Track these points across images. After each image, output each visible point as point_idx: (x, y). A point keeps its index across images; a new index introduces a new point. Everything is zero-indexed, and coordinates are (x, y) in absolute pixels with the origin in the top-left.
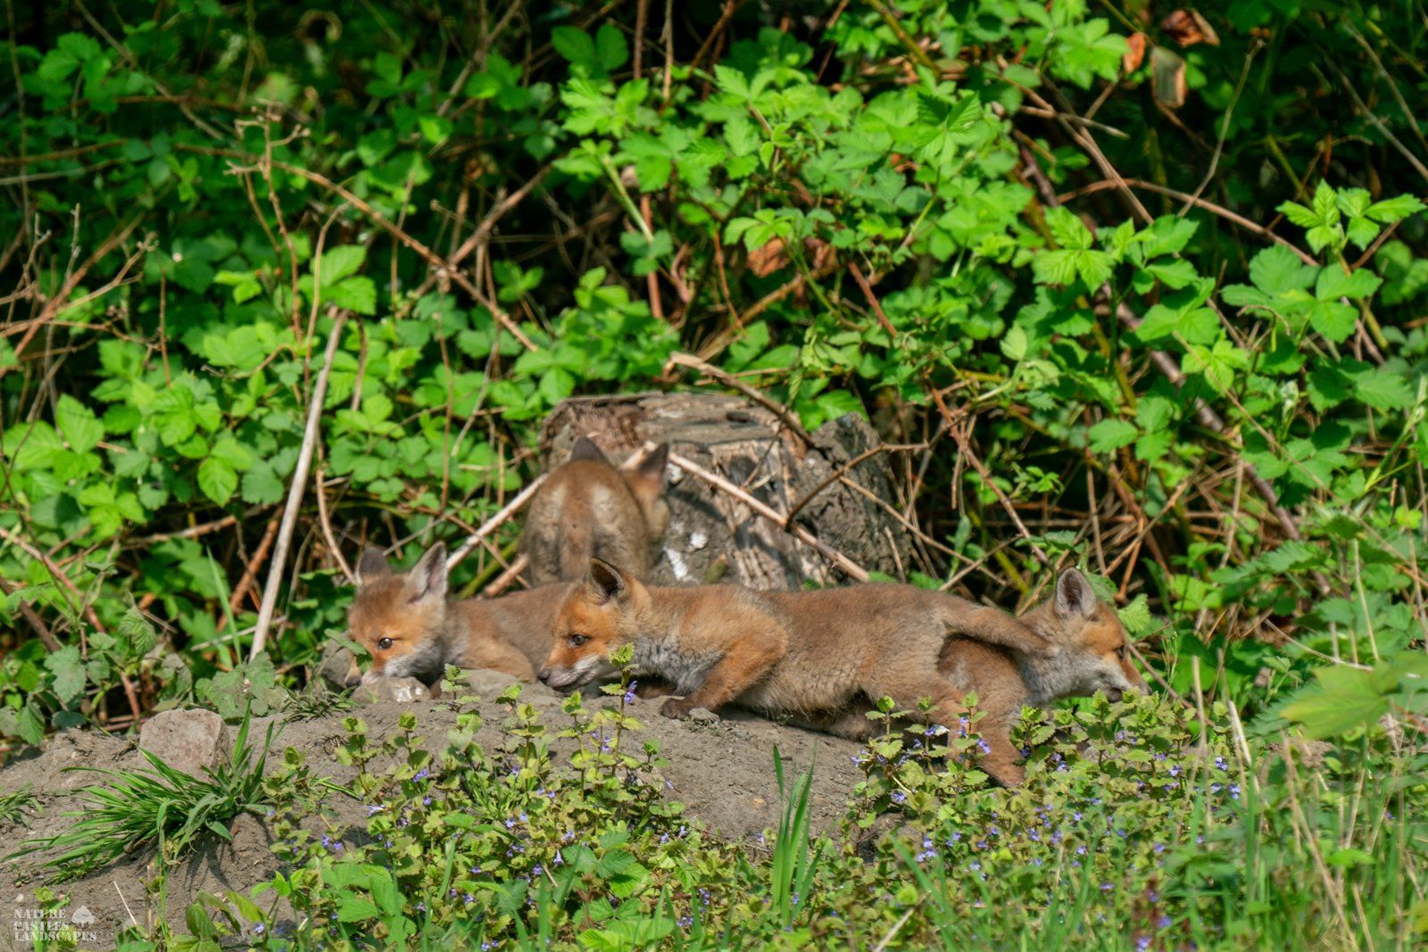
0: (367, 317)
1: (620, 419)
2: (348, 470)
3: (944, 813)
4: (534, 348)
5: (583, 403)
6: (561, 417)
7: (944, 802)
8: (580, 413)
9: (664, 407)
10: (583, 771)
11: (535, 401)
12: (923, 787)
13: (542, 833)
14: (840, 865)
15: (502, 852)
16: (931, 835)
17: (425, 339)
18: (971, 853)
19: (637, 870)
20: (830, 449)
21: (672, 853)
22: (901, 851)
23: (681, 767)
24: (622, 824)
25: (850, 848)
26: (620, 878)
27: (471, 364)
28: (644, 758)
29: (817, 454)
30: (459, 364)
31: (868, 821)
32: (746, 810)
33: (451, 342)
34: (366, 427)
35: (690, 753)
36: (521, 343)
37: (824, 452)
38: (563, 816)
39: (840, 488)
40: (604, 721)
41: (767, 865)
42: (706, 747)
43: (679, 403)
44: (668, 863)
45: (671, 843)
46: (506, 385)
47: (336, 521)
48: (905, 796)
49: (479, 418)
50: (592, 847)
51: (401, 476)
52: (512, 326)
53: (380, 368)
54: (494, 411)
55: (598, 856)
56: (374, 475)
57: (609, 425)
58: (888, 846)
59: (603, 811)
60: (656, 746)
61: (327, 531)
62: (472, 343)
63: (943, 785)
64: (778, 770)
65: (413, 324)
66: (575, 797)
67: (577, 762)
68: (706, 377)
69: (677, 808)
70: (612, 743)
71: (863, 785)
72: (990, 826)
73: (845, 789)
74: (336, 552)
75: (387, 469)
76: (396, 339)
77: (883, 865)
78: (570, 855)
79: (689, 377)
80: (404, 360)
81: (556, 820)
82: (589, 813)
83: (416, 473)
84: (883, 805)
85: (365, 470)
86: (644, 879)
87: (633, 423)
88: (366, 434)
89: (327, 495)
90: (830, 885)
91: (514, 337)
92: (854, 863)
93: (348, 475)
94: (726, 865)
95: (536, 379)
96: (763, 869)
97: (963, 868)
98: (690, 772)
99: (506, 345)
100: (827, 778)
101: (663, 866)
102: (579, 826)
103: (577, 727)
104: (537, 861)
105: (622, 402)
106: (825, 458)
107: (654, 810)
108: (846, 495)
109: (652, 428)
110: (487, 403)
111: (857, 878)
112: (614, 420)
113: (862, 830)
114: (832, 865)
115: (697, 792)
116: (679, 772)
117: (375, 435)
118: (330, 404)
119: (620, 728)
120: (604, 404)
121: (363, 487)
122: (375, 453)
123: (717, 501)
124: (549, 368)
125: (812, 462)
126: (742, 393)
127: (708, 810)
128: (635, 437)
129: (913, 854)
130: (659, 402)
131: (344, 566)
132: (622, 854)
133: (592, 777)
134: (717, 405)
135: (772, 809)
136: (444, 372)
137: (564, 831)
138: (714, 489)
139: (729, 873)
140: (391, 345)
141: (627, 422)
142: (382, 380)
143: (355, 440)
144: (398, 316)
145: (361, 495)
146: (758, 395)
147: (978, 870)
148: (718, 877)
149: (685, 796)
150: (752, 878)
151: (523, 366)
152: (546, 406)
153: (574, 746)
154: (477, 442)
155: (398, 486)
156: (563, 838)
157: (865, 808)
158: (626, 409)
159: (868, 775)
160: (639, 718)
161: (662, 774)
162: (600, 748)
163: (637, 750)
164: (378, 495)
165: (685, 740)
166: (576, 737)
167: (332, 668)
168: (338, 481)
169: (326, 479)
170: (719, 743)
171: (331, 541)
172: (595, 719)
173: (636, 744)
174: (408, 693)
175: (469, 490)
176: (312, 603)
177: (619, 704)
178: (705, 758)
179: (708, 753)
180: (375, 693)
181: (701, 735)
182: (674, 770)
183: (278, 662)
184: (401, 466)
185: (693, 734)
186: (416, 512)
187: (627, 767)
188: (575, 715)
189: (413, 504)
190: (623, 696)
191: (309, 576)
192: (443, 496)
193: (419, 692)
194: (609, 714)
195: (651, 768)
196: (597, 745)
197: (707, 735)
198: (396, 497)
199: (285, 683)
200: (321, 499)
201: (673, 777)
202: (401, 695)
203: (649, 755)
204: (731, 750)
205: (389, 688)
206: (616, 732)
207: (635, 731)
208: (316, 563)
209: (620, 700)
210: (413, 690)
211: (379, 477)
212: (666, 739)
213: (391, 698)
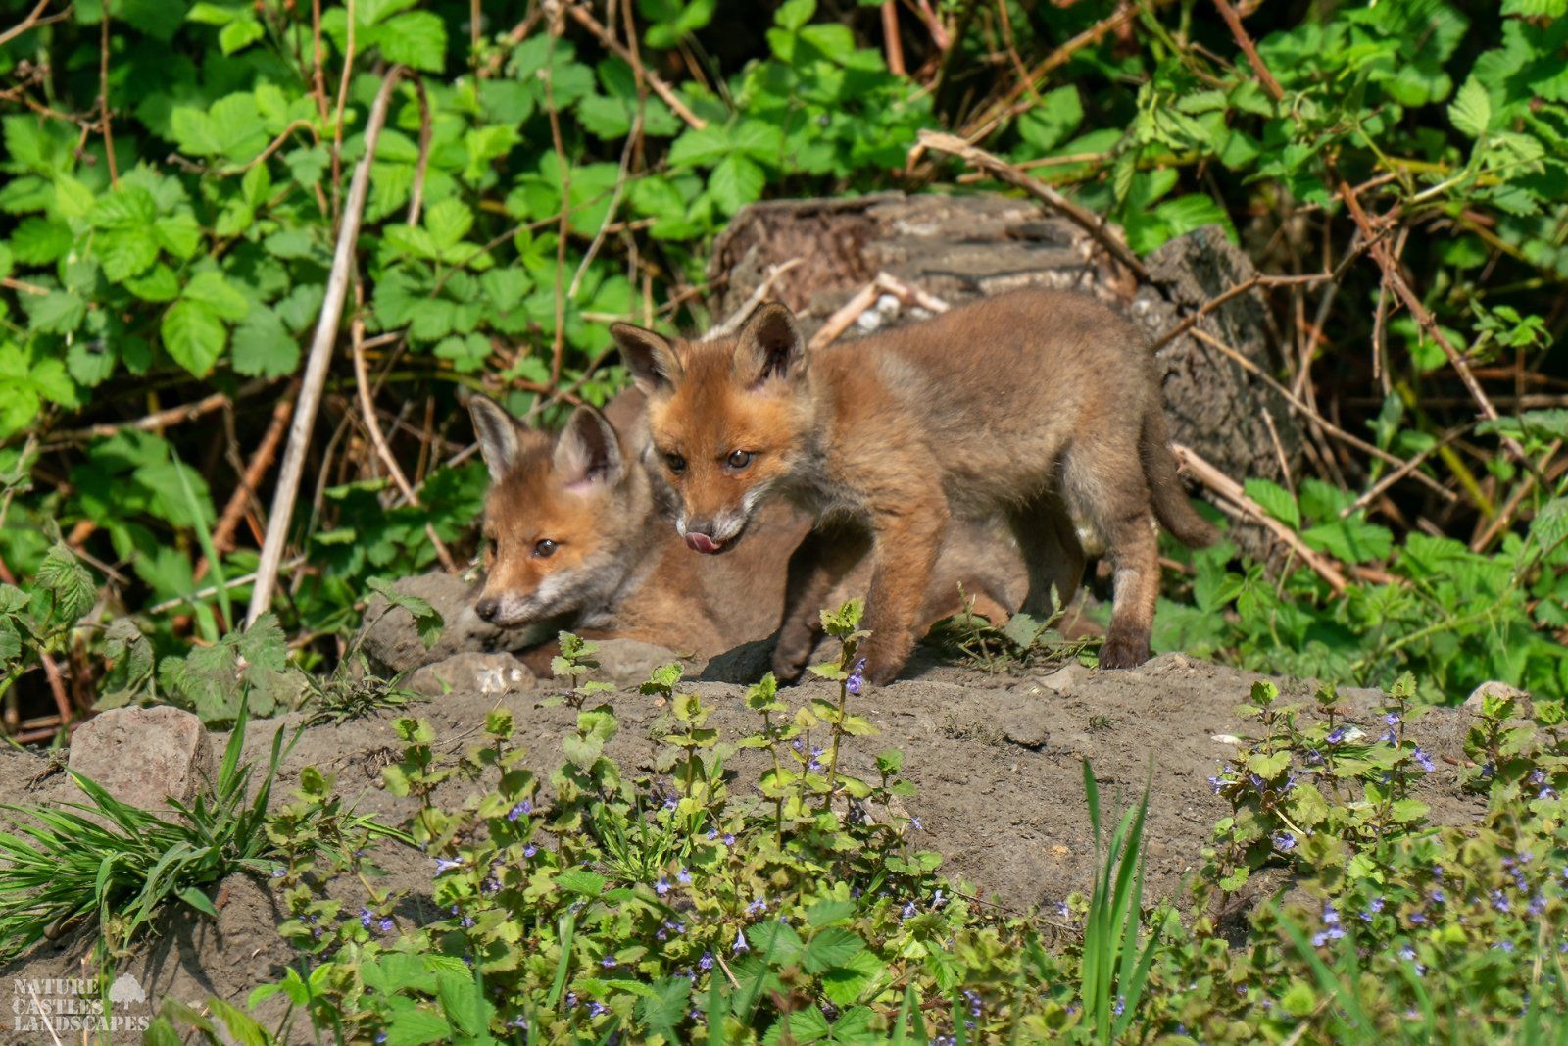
0: (433, 76)
1: (838, 237)
2: (403, 320)
3: (1359, 867)
4: (699, 124)
5: (778, 211)
6: (743, 234)
7: (1358, 850)
8: (772, 229)
9: (908, 217)
10: (779, 802)
11: (702, 208)
12: (1323, 826)
13: (713, 902)
14: (1190, 952)
15: (650, 933)
16: (1337, 903)
17: (526, 111)
18: (1401, 931)
19: (866, 962)
20: (1174, 284)
21: (922, 934)
22: (1287, 928)
23: (935, 795)
24: (842, 889)
25: (1207, 924)
26: (840, 974)
27: (599, 150)
28: (876, 781)
29: (1153, 292)
30: (579, 152)
31: (1236, 880)
32: (1040, 863)
33: (568, 117)
34: (431, 252)
35: (949, 772)
36: (679, 116)
37: (1164, 289)
38: (748, 874)
39: (1190, 346)
40: (812, 721)
41: (1074, 953)
42: (976, 762)
43: (931, 212)
44: (916, 950)
45: (919, 917)
46: (655, 183)
47: (385, 402)
48: (1295, 841)
49: (611, 237)
50: (796, 923)
51: (487, 330)
52: (663, 88)
53: (454, 157)
54: (636, 224)
55: (804, 939)
56: (446, 329)
57: (820, 247)
58: (1269, 921)
59: (811, 866)
60: (896, 760)
61: (370, 419)
62: (604, 115)
63: (1356, 821)
64: (1092, 799)
65: (506, 87)
66: (767, 846)
67: (770, 786)
68: (975, 169)
69: (930, 861)
70: (826, 757)
71: (1228, 822)
72: (1432, 887)
73: (1198, 829)
74: (384, 452)
75: (464, 319)
76: (479, 112)
77: (1260, 952)
78: (760, 937)
79: (947, 170)
80: (492, 145)
81: (737, 881)
82: (788, 869)
83: (512, 326)
84: (1260, 855)
85: (429, 321)
86: (878, 974)
87: (859, 244)
88: (430, 263)
89: (369, 361)
90: (1174, 985)
91: (668, 107)
92: (1213, 949)
93: (402, 329)
94: (1008, 953)
95: (703, 173)
96: (1067, 959)
97: (1388, 957)
98: (949, 803)
99: (653, 119)
100: (1170, 811)
101: (907, 954)
102: (773, 891)
103: (770, 731)
104: (707, 946)
105: (840, 211)
106: (1166, 297)
107: (894, 865)
108: (1200, 357)
109: (888, 251)
110: (624, 213)
111: (1218, 973)
112: (828, 239)
113: (1227, 895)
114: (1177, 953)
115: (961, 835)
116: (932, 805)
117: (446, 264)
118: (373, 215)
119: (839, 732)
120: (812, 213)
121: (428, 348)
122: (445, 294)
124: (724, 156)
125: (1144, 305)
126: (1032, 195)
127: (979, 865)
128: (862, 266)
129: (1306, 934)
130: (899, 210)
131: (397, 474)
132: (843, 935)
133: (794, 812)
134: (991, 214)
135: (1083, 863)
136: (554, 163)
137: (750, 899)
139: (1014, 965)
140: (471, 121)
141: (848, 242)
142: (458, 177)
143: (412, 272)
144: (483, 72)
145: (426, 360)
146: (1057, 197)
147: (1412, 960)
148: (995, 973)
149: (943, 841)
150: (1049, 973)
151: (683, 153)
152: (719, 217)
153: (763, 761)
154: (608, 275)
155: (482, 346)
156: (747, 910)
157: (1232, 859)
158: (847, 221)
159: (1236, 807)
160: (869, 716)
161: (906, 807)
162: (806, 766)
163: (865, 769)
164: (452, 361)
165: (942, 752)
166: (768, 747)
167: (378, 638)
168: (387, 338)
169: (367, 335)
170: (996, 757)
171: (377, 436)
172: (798, 719)
173: (863, 758)
174: (500, 678)
175: (597, 353)
176: (347, 535)
177: (838, 695)
178: (974, 780)
179: (979, 772)
180: (447, 678)
181: (967, 744)
182: (925, 799)
183: (291, 630)
184: (487, 315)
185: (955, 743)
186: (511, 388)
187: (849, 796)
188: (766, 713)
189: (507, 375)
190: (843, 682)
191: (340, 492)
192: (555, 363)
193: (516, 675)
194: (821, 711)
195: (887, 796)
196: (802, 761)
197: (977, 744)
198: (480, 364)
199: (303, 663)
200: (360, 366)
201: (922, 811)
202: (488, 681)
203: (885, 776)
204: (1015, 768)
205: (469, 671)
206: (832, 739)
207: (862, 738)
208: (353, 472)
209: (839, 688)
210: (507, 672)
211: (452, 333)
212: (911, 750)
213: (473, 686)
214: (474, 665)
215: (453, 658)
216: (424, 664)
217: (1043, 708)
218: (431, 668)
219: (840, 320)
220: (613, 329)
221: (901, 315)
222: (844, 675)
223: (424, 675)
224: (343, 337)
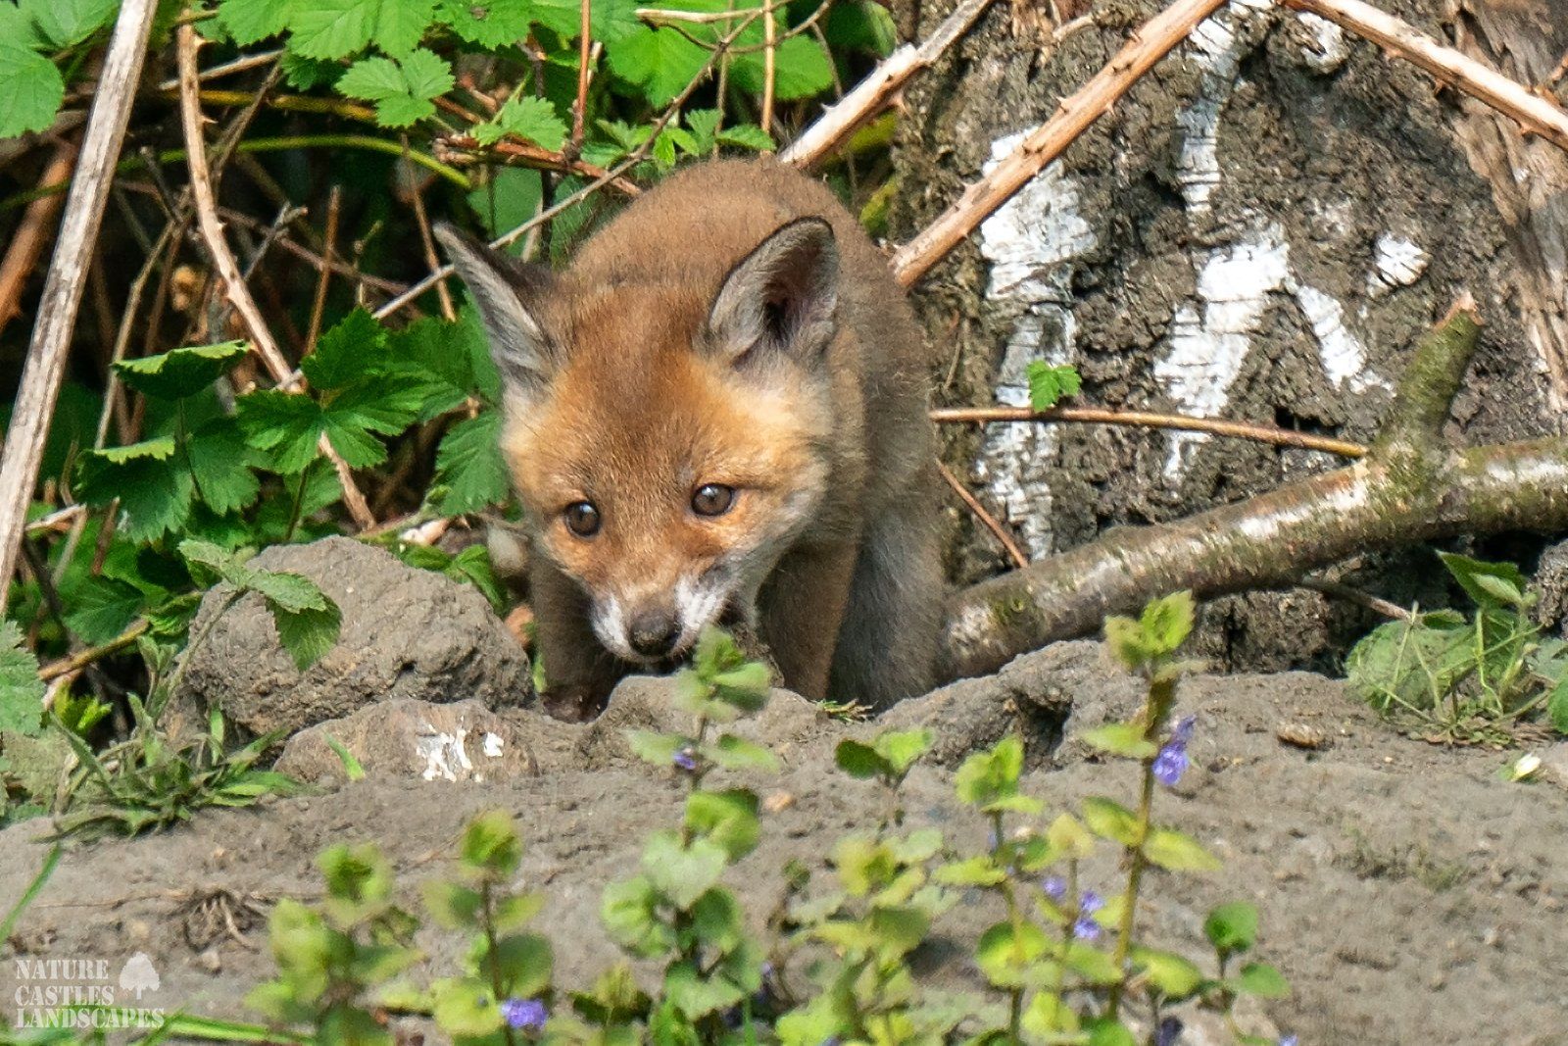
2: (274, 28)
10: (1016, 996)
23: (1329, 990)
28: (1207, 962)
35: (1358, 943)
40: (1084, 843)
42: (1412, 925)
51: (446, 45)
56: (357, 46)
60: (1243, 926)
61: (211, 228)
67: (997, 963)
70: (1110, 913)
74: (238, 293)
89: (207, 108)
93: (272, 43)
98: (1359, 1005)
103: (1001, 851)
116: (1322, 1008)
119: (1138, 863)
123: (1462, 133)
131: (263, 340)
133: (1043, 1022)
138: (1452, 96)
145: (320, 105)
153: (991, 911)
155: (435, 76)
160: (1198, 832)
161: (1270, 1013)
162: (1068, 931)
163: (1189, 937)
164: (369, 105)
165: (1343, 904)
166: (999, 887)
167: (218, 667)
168: (244, 62)
169: (208, 56)
170: (1452, 914)
171: (225, 263)
172: (1053, 835)
173: (1186, 914)
174: (459, 747)
175: (668, 91)
176: (161, 448)
177: (1137, 791)
178: (1409, 961)
179: (1418, 943)
180: (355, 751)
181: (1393, 889)
182: (1308, 1000)
183: (49, 649)
184: (444, 17)
185: (1370, 885)
186: (493, 159)
187: (1153, 991)
188: (997, 815)
189: (483, 133)
190: (1149, 763)
191: (151, 365)
192: (578, 105)
193: (493, 745)
194: (1101, 821)
195: (1227, 997)
196: (1060, 920)
197: (1414, 888)
198: (428, 112)
199: (72, 719)
200: (193, 120)
201: (1303, 1023)
202: (436, 757)
203: (1224, 955)
204: (1490, 936)
205: (399, 735)
206: (1124, 879)
207: (1184, 875)
208: (175, 327)
209: (1139, 771)
210: (475, 739)
211: (371, 51)
212: (1282, 899)
213: (406, 769)
214: (408, 724)
215: (368, 709)
216: (311, 721)
217: (1547, 817)
218: (322, 731)
219: (1154, 34)
220: (703, 39)
221: (1275, 25)
222: (1148, 749)
223: (309, 743)
224: (158, 58)
